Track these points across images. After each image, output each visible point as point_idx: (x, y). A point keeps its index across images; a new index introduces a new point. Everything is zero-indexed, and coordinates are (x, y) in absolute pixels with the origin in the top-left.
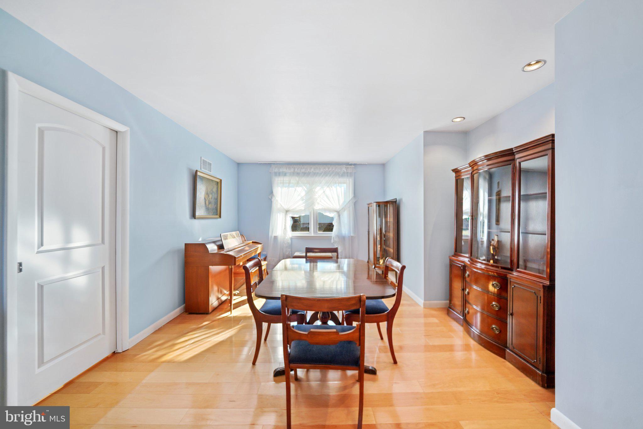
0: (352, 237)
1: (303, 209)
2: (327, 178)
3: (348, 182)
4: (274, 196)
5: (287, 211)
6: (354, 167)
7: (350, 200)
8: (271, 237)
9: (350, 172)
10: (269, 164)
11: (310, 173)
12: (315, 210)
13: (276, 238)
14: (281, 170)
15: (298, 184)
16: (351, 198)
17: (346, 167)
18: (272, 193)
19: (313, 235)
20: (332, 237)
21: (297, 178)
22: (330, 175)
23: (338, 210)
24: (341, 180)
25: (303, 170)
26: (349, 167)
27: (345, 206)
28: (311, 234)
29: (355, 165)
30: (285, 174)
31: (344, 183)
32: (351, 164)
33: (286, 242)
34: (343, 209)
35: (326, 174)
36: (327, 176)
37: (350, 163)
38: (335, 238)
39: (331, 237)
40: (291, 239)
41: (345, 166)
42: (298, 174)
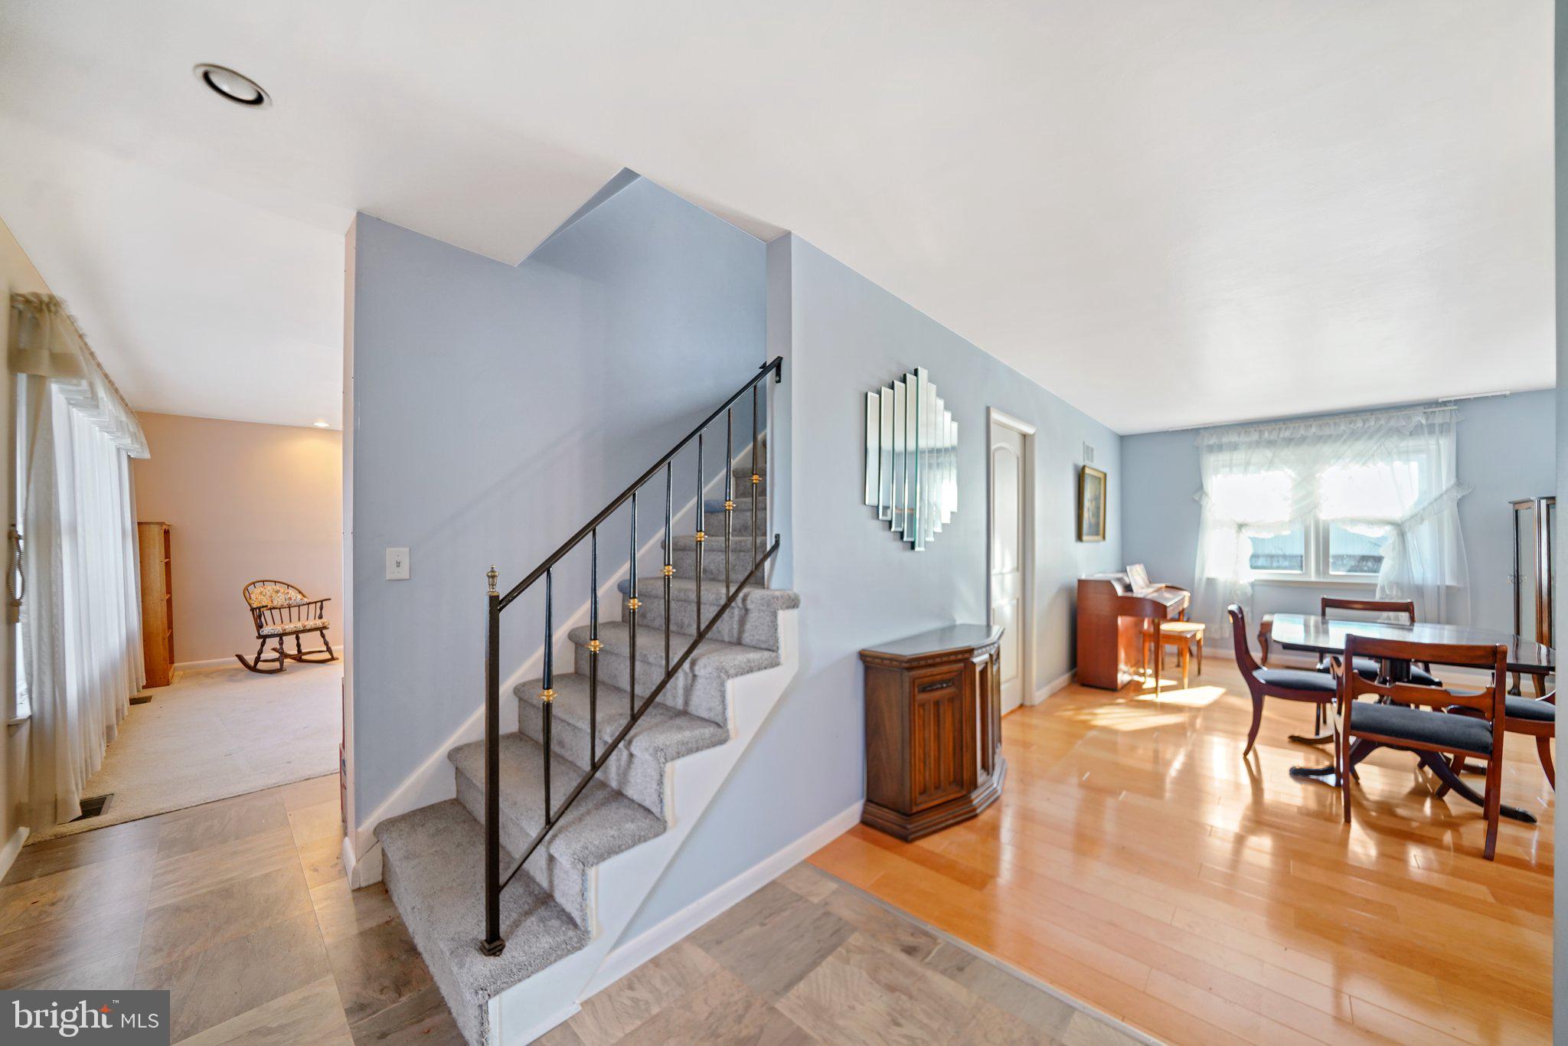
0: (1448, 587)
1: (1287, 520)
2: (1359, 446)
3: (1433, 448)
4: (1206, 495)
5: (1241, 526)
6: (1455, 407)
7: (1441, 495)
8: (1200, 579)
9: (1441, 422)
10: (1196, 431)
11: (1307, 437)
12: (1321, 521)
13: (1211, 582)
14: (1225, 440)
15: (1271, 464)
16: (1444, 488)
17: (1424, 413)
18: (1200, 488)
19: (1313, 578)
20: (1379, 586)
21: (1269, 453)
22: (1371, 437)
23: (1399, 522)
24: (1411, 443)
25: (1287, 434)
26: (1437, 409)
27: (1424, 509)
28: (1310, 576)
29: (1457, 402)
30: (1234, 447)
31: (1418, 451)
32: (1445, 403)
33: (1239, 592)
34: (1418, 518)
35: (1355, 436)
36: (1358, 439)
37: (1440, 400)
38: (1386, 588)
39: (1375, 585)
40: (1253, 585)
41: (1421, 409)
42: (1271, 443)
